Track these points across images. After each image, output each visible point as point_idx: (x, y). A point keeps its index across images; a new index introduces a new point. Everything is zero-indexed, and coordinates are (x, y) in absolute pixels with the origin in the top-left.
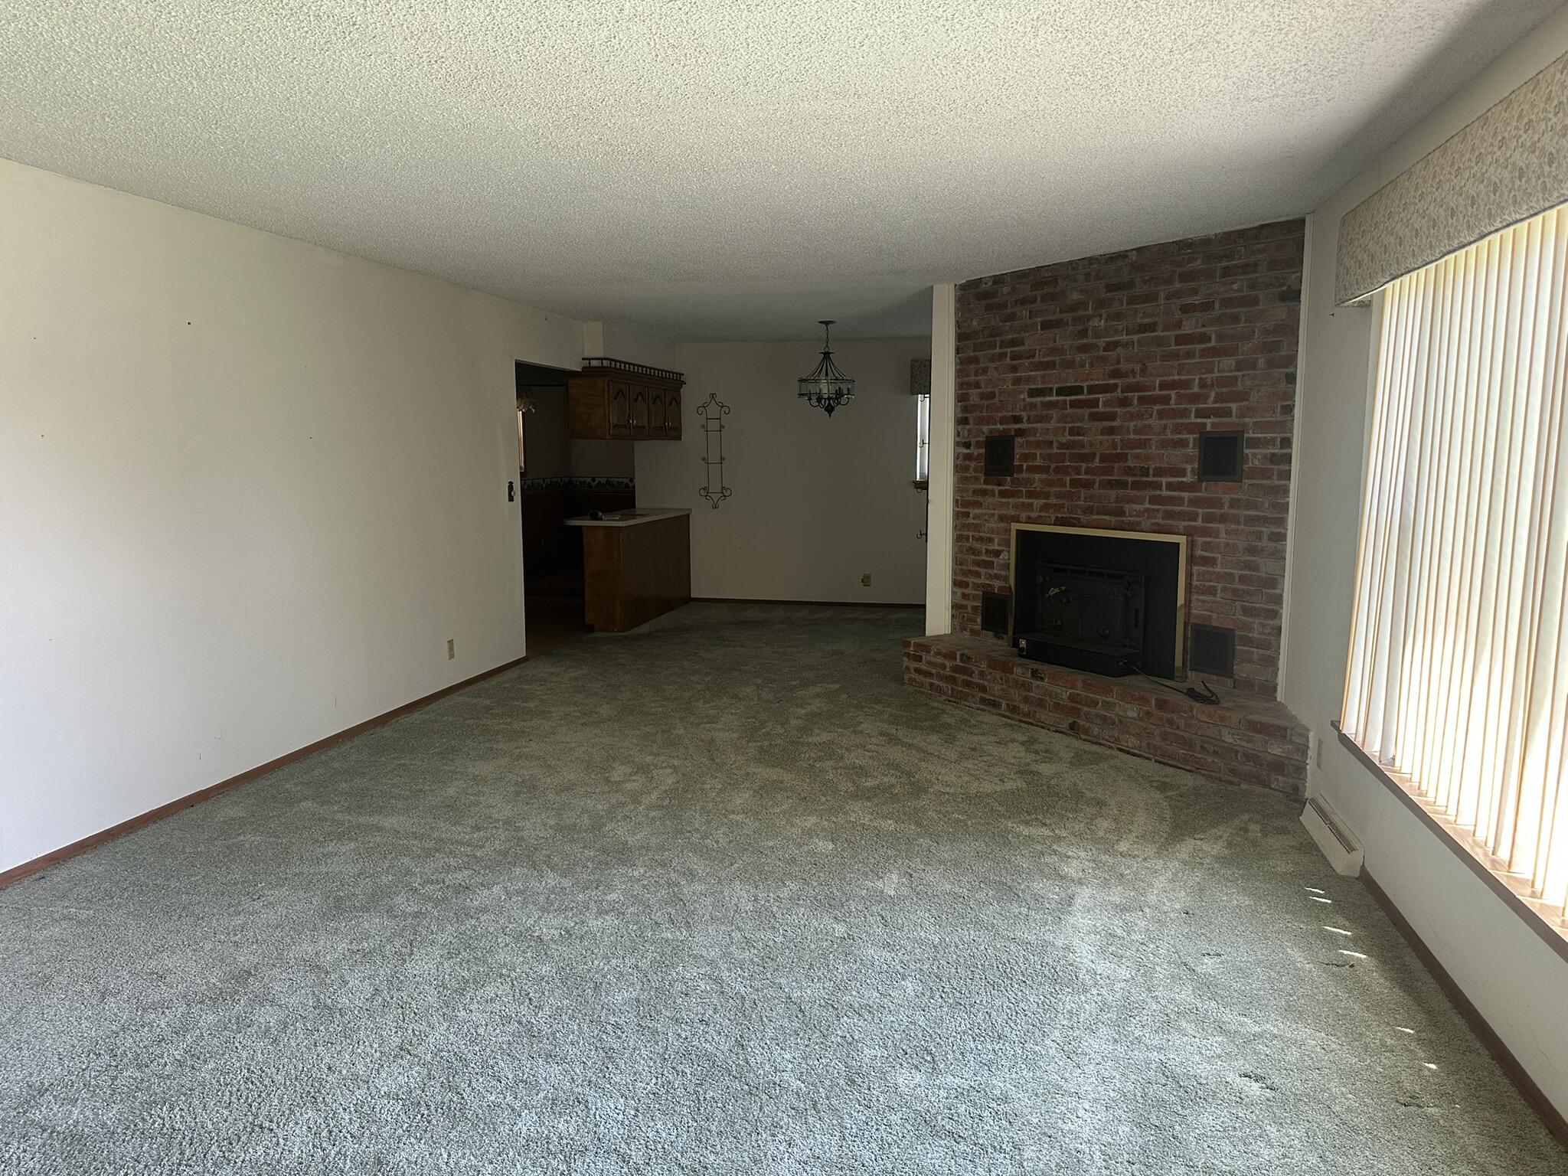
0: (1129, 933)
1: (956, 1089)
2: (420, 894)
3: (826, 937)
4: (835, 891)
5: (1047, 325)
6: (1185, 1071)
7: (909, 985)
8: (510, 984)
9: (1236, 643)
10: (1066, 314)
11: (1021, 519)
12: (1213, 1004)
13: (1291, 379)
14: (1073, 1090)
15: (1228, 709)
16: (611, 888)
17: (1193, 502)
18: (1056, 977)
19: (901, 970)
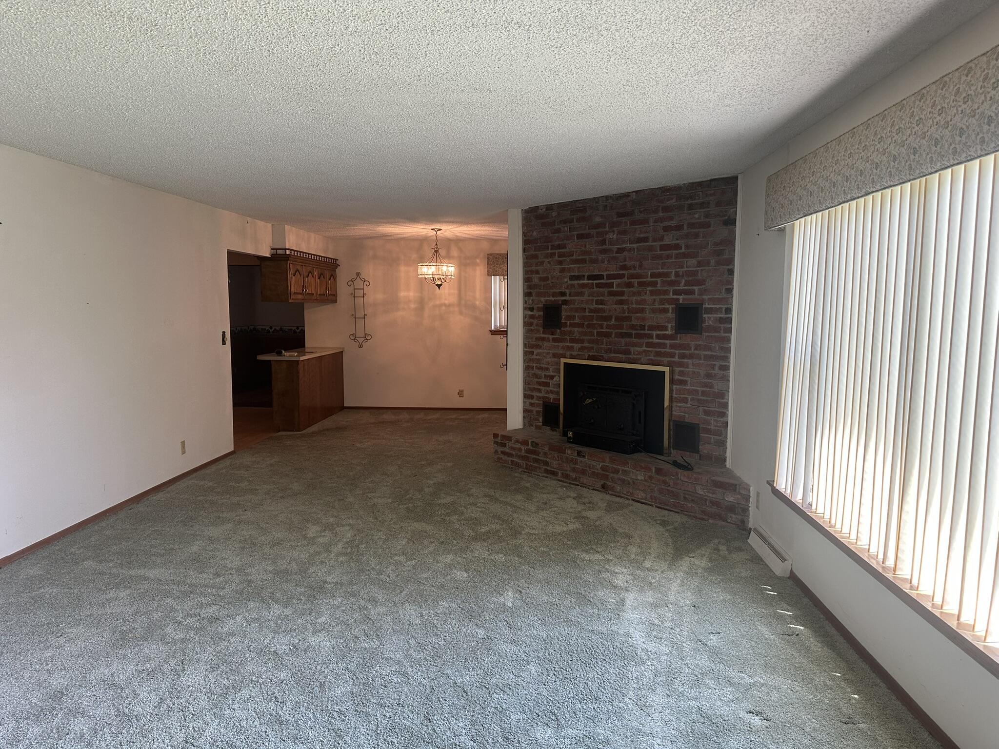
0: (662, 623)
1: (575, 738)
2: (183, 625)
3: (473, 639)
4: (473, 606)
5: (580, 237)
6: (714, 712)
7: (532, 668)
8: (259, 687)
9: (701, 432)
10: (592, 230)
11: (566, 356)
12: (722, 666)
13: (731, 272)
14: (648, 732)
15: (699, 473)
16: (320, 614)
17: (672, 346)
18: (623, 655)
19: (526, 658)
